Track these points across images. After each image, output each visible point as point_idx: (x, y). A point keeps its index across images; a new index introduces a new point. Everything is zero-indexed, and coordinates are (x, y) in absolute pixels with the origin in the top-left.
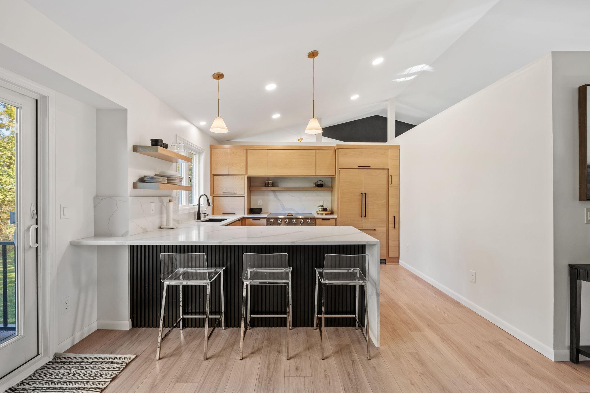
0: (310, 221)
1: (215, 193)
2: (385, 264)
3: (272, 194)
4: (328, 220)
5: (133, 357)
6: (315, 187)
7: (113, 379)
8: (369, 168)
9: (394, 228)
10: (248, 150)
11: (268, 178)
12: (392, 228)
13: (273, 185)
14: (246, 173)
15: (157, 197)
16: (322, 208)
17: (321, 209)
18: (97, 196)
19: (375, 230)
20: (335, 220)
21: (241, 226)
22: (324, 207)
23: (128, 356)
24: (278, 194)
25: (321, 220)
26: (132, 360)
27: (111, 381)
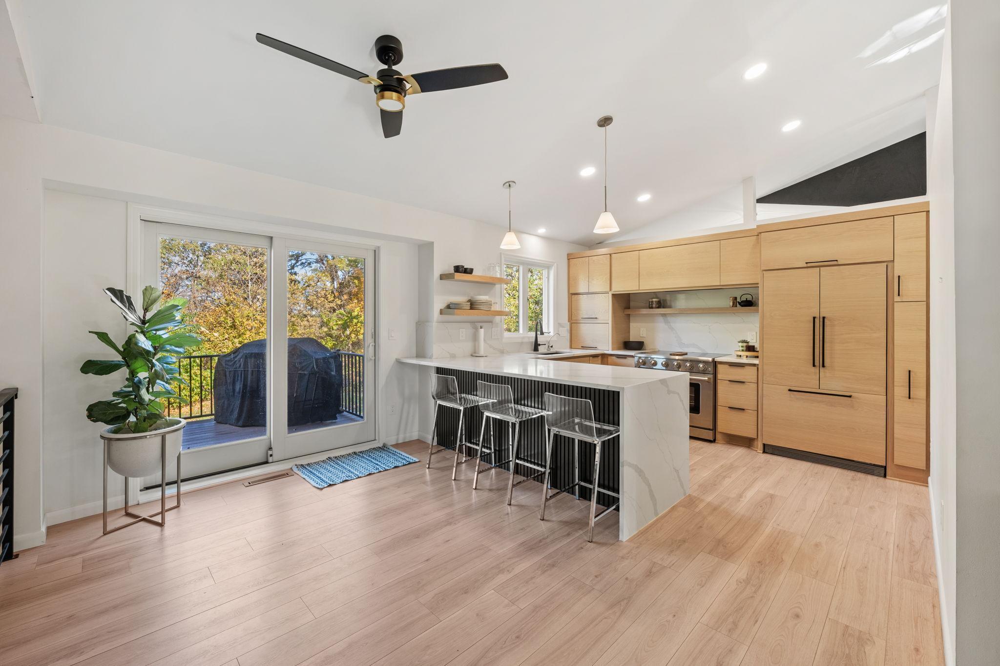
0: (701, 366)
1: (574, 319)
2: (885, 476)
3: (661, 319)
4: (742, 368)
5: (417, 460)
6: (733, 306)
7: (396, 467)
8: (835, 263)
9: (909, 398)
10: (613, 255)
11: (655, 294)
12: (906, 397)
13: (661, 305)
14: (610, 290)
15: (469, 324)
16: (745, 344)
17: (742, 347)
18: (419, 322)
19: (850, 397)
20: (756, 368)
21: (601, 364)
22: (750, 344)
23: (414, 459)
24: (669, 319)
25: (727, 366)
26: (415, 462)
27: (393, 468)
